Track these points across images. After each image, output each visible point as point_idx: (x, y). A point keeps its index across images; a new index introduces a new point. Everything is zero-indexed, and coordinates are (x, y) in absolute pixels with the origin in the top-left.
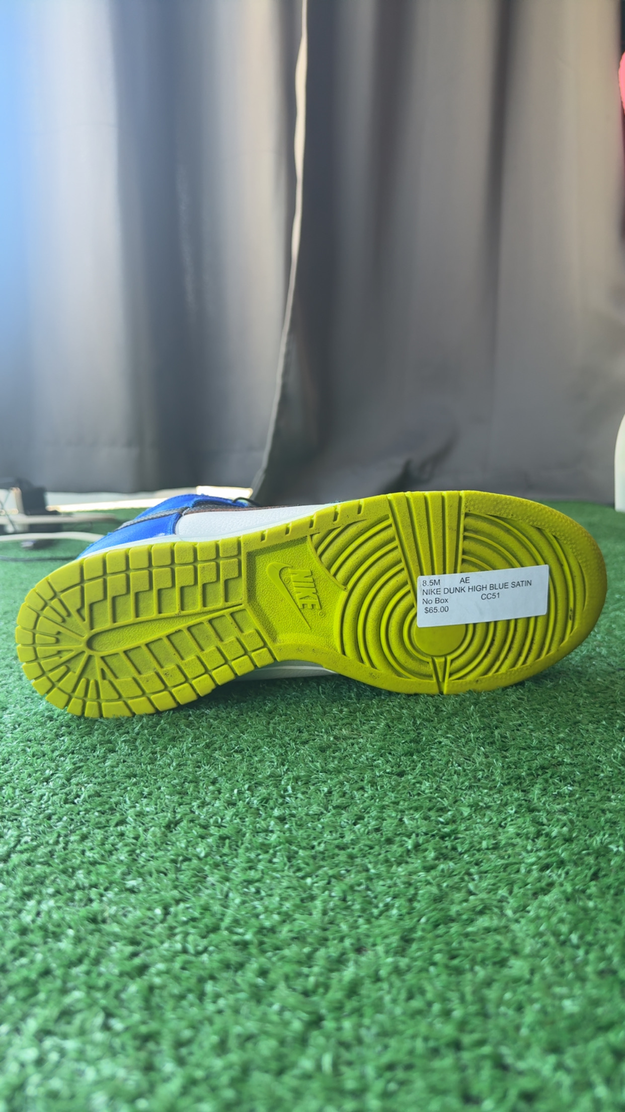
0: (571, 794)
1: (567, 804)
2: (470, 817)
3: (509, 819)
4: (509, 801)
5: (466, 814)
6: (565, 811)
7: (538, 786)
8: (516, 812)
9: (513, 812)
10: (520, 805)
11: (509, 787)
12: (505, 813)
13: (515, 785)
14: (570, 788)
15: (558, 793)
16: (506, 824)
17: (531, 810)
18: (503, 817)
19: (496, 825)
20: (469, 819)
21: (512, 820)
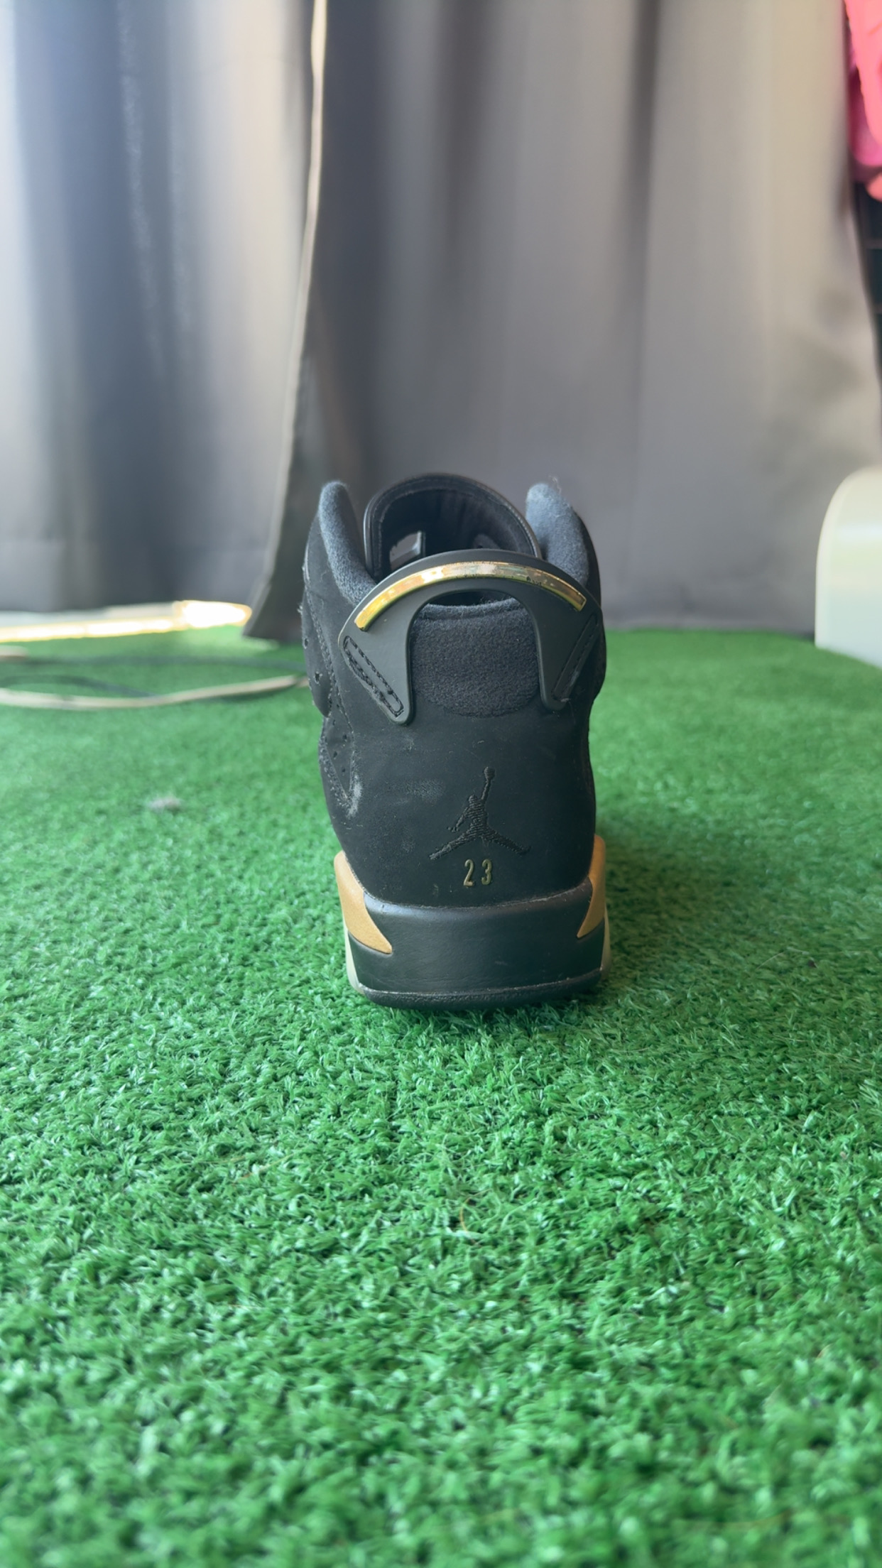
0: (674, 1310)
1: (659, 1343)
2: (441, 1389)
3: (526, 1393)
4: (538, 1334)
5: (435, 1377)
6: (649, 1365)
7: (604, 1286)
8: (548, 1369)
9: (536, 1367)
10: (560, 1349)
11: (545, 1287)
12: (522, 1373)
13: (559, 1283)
14: (674, 1289)
15: (647, 1304)
16: (516, 1408)
17: (580, 1364)
18: (515, 1386)
19: (496, 1409)
20: (436, 1393)
21: (532, 1397)
